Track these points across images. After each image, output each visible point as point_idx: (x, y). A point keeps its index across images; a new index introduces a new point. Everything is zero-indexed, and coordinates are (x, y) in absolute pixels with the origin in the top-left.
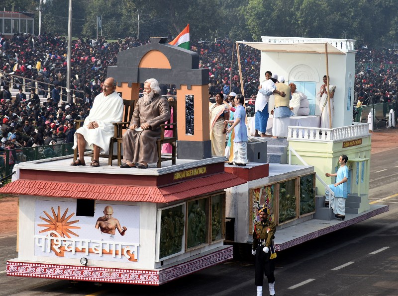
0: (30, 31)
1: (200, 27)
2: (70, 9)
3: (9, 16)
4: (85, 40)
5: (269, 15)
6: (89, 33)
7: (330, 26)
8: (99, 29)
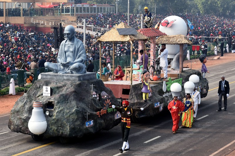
0: (113, 12)
1: (180, 8)
2: (129, 3)
3: (105, 6)
4: (135, 14)
5: (207, 3)
6: (136, 12)
7: (231, 7)
8: (140, 10)
